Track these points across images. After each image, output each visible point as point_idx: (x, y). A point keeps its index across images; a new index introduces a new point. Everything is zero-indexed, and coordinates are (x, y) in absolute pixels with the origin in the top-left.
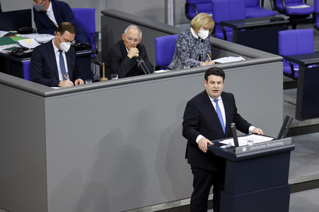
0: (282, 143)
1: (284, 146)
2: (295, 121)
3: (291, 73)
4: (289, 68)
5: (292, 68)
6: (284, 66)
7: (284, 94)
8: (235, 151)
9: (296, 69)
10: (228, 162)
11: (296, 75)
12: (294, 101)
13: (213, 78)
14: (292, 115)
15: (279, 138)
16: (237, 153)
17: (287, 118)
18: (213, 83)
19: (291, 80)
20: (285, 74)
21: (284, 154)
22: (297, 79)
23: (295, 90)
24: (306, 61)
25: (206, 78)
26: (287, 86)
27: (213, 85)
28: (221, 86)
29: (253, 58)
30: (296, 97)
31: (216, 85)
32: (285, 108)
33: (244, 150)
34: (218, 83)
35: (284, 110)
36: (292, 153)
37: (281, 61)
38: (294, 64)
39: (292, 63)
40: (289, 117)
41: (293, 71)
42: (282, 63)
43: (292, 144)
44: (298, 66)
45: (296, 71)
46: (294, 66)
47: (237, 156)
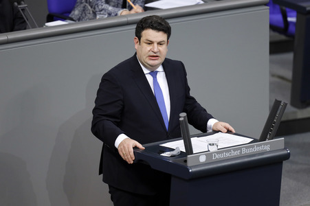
0: (267, 148)
1: (270, 152)
2: (290, 109)
3: (282, 25)
4: (279, 17)
5: (285, 17)
6: (271, 13)
7: (271, 62)
8: (186, 161)
9: (292, 19)
10: (174, 182)
11: (292, 29)
12: (289, 74)
13: (150, 34)
14: (285, 99)
15: (263, 138)
16: (189, 164)
17: (277, 103)
18: (151, 43)
19: (283, 37)
20: (273, 27)
22: (292, 36)
24: (309, 6)
25: (138, 35)
26: (275, 48)
27: (149, 48)
28: (163, 49)
30: (291, 67)
31: (156, 48)
33: (203, 159)
34: (160, 44)
35: (272, 91)
36: (286, 165)
37: (266, 4)
38: (288, 10)
39: (284, 8)
40: (280, 102)
41: (287, 23)
42: (268, 7)
43: (285, 149)
44: (295, 14)
45: (291, 22)
46: (288, 14)
47: (190, 171)
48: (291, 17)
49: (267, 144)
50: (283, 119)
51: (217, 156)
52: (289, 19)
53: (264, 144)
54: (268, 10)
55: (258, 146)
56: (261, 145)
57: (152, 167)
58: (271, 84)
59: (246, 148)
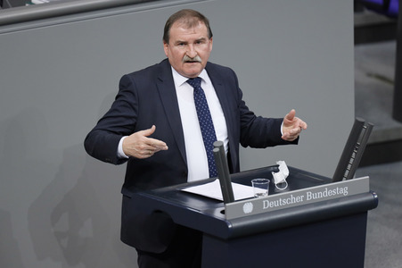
0: (344, 191)
1: (349, 197)
8: (223, 212)
10: (206, 241)
11: (394, 6)
12: (390, 72)
15: (339, 176)
16: (229, 216)
17: (359, 126)
19: (382, 19)
21: (352, 218)
22: (394, 16)
23: (391, 47)
30: (393, 61)
33: (248, 208)
40: (363, 123)
43: (371, 192)
47: (230, 226)
49: (343, 186)
51: (269, 205)
53: (340, 186)
55: (329, 188)
56: (335, 187)
59: (313, 191)
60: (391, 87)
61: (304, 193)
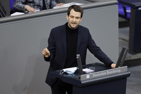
0: (119, 71)
3: (123, 14)
4: (122, 10)
5: (125, 10)
7: (120, 32)
8: (80, 78)
9: (128, 11)
11: (128, 16)
12: (127, 38)
14: (127, 48)
15: (117, 67)
16: (82, 79)
19: (124, 20)
20: (120, 15)
22: (129, 19)
24: (137, 4)
26: (121, 25)
29: (93, 2)
32: (120, 44)
33: (88, 77)
37: (116, 4)
38: (126, 6)
39: (124, 6)
41: (126, 13)
42: (118, 5)
43: (128, 71)
44: (130, 8)
45: (128, 13)
46: (127, 8)
47: (82, 83)
48: (128, 10)
49: (119, 69)
50: (126, 60)
51: (95, 75)
52: (127, 11)
54: (118, 7)
55: (114, 70)
56: (116, 70)
57: (63, 81)
58: (120, 42)
59: (109, 71)
60: (128, 43)
61: (106, 72)
